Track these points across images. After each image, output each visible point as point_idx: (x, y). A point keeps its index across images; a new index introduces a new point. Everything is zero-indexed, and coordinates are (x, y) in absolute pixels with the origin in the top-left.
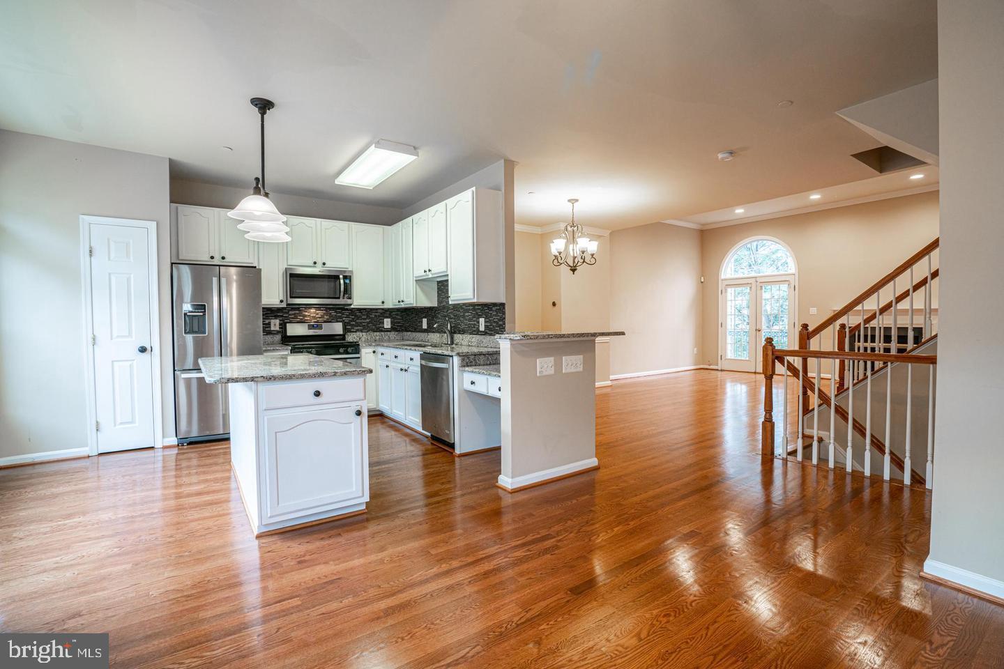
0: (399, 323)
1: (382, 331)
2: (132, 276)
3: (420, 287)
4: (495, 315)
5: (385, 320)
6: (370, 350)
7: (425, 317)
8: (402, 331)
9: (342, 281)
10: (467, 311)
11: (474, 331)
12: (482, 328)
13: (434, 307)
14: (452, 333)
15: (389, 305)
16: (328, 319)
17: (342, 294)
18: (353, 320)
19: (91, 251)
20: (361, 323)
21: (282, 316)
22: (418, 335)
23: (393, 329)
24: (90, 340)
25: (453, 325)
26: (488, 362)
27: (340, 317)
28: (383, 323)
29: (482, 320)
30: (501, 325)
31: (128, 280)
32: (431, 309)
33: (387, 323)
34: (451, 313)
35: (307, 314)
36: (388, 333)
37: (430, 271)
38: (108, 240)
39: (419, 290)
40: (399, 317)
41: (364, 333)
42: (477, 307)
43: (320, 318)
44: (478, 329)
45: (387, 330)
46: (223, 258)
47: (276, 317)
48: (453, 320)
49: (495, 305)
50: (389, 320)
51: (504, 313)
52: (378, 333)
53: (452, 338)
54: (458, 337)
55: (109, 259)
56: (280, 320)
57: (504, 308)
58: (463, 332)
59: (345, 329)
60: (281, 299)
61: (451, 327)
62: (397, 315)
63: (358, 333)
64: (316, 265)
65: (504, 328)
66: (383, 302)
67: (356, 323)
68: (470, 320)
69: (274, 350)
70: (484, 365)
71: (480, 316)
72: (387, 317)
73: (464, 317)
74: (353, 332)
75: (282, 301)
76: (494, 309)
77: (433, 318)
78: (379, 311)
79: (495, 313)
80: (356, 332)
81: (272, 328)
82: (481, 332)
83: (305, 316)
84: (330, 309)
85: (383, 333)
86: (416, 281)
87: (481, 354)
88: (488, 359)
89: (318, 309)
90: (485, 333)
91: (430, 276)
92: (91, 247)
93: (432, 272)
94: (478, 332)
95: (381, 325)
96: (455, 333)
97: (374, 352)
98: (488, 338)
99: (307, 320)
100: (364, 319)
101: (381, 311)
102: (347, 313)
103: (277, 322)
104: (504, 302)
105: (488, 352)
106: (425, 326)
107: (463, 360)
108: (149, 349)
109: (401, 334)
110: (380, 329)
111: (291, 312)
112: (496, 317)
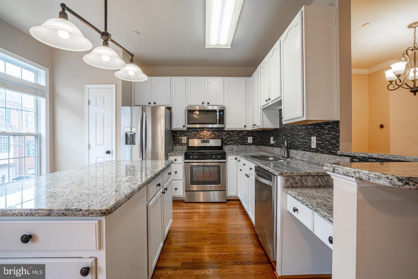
0: (258, 139)
1: (247, 145)
2: (105, 114)
3: (265, 113)
4: (327, 134)
5: (249, 138)
6: (233, 157)
7: (272, 136)
8: (260, 145)
9: (218, 114)
10: (301, 130)
11: (307, 148)
12: (314, 146)
13: (277, 129)
14: (288, 148)
15: (250, 128)
16: (213, 137)
17: (218, 121)
18: (228, 138)
19: (89, 102)
20: (234, 139)
21: (188, 135)
22: (267, 148)
23: (253, 144)
24: (88, 146)
25: (289, 142)
26: (318, 184)
27: (221, 136)
28: (247, 140)
29: (314, 139)
30: (333, 144)
31: (103, 115)
32: (275, 130)
33: (250, 140)
34: (288, 132)
35: (201, 134)
36: (251, 146)
37: (269, 99)
38: (96, 96)
39: (264, 115)
40: (258, 136)
41: (235, 146)
42: (308, 127)
43: (209, 136)
44: (310, 146)
45: (250, 144)
46: (155, 103)
47: (185, 135)
48: (289, 138)
49: (327, 123)
50: (251, 138)
51: (338, 132)
52: (244, 146)
53: (288, 153)
54: (293, 152)
55: (96, 106)
56: (187, 137)
57: (338, 126)
58: (297, 148)
59: (222, 143)
60: (184, 125)
61: (287, 144)
62: (257, 134)
63: (231, 146)
64: (204, 104)
65: (338, 147)
66: (245, 126)
67: (231, 139)
68: (303, 138)
69: (175, 155)
70: (312, 187)
71: (312, 135)
72: (250, 136)
73: (298, 135)
74: (229, 145)
75: (184, 126)
76: (326, 127)
77: (277, 136)
78: (245, 132)
79: (327, 132)
80: (230, 145)
81: (183, 142)
82: (313, 149)
83: (200, 135)
84: (215, 131)
85: (247, 146)
86: (263, 109)
87: (309, 175)
88: (317, 180)
89: (208, 131)
90: (316, 151)
91: (270, 104)
92: (89, 100)
93: (271, 100)
94: (310, 149)
95: (246, 141)
96: (291, 148)
97: (236, 159)
98: (320, 155)
99: (202, 137)
100: (236, 137)
101: (246, 132)
102: (224, 133)
103: (185, 138)
104: (339, 119)
105: (318, 173)
106: (272, 142)
107: (288, 180)
108: (111, 152)
109: (259, 147)
110: (245, 144)
111: (193, 133)
112: (328, 136)
